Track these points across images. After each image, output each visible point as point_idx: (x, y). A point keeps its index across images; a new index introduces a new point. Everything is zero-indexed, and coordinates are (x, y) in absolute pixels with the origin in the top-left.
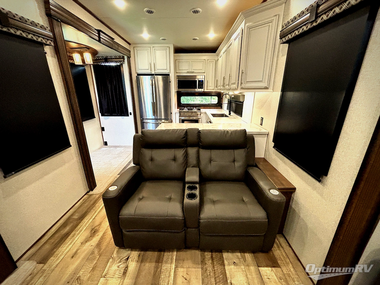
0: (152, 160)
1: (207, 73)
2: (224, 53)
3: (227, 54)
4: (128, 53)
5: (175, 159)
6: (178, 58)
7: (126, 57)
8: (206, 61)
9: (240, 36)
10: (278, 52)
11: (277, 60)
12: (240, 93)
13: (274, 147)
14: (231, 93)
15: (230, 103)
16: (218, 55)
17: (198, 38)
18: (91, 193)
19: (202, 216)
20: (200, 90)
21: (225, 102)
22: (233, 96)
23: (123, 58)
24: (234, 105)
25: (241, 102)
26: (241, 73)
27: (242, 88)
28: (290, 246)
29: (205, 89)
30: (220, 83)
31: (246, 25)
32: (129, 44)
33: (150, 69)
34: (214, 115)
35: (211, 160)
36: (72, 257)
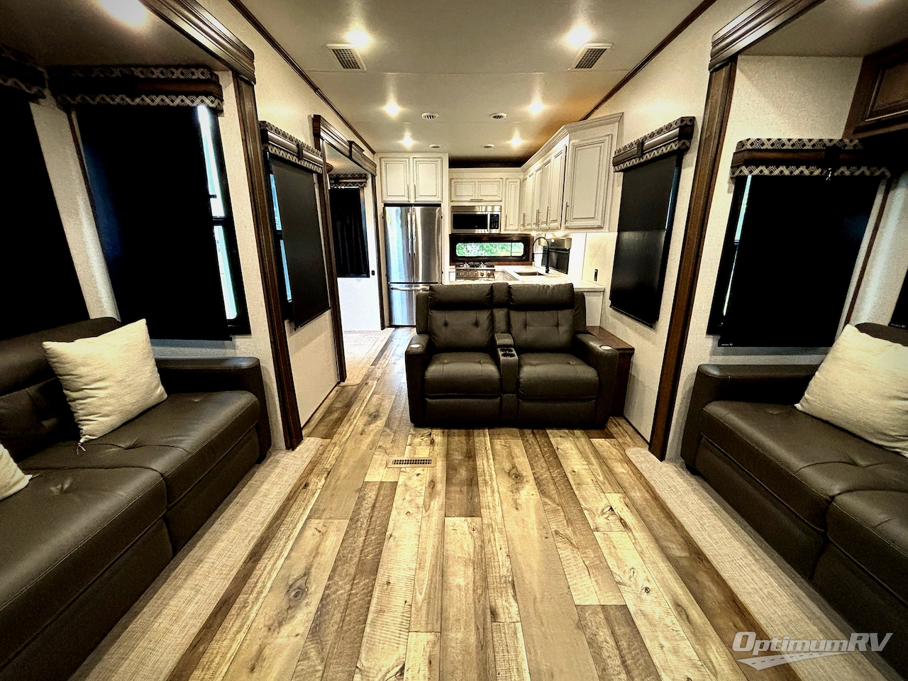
0: (446, 324)
1: (505, 201)
2: (537, 171)
3: (542, 173)
4: (373, 167)
5: (476, 324)
6: (454, 176)
7: (370, 176)
8: (504, 180)
9: (563, 155)
10: (614, 181)
11: (613, 191)
12: (565, 236)
13: (610, 306)
14: (550, 236)
15: (547, 252)
16: (525, 171)
17: (493, 146)
18: (342, 384)
19: (522, 375)
20: (494, 231)
21: (538, 252)
22: (553, 241)
23: (366, 178)
24: (554, 256)
25: (565, 250)
26: (566, 208)
27: (567, 228)
28: (631, 425)
29: (503, 231)
30: (531, 219)
31: (571, 142)
32: (373, 152)
33: (406, 195)
34: (520, 274)
35: (526, 325)
36: (362, 434)
